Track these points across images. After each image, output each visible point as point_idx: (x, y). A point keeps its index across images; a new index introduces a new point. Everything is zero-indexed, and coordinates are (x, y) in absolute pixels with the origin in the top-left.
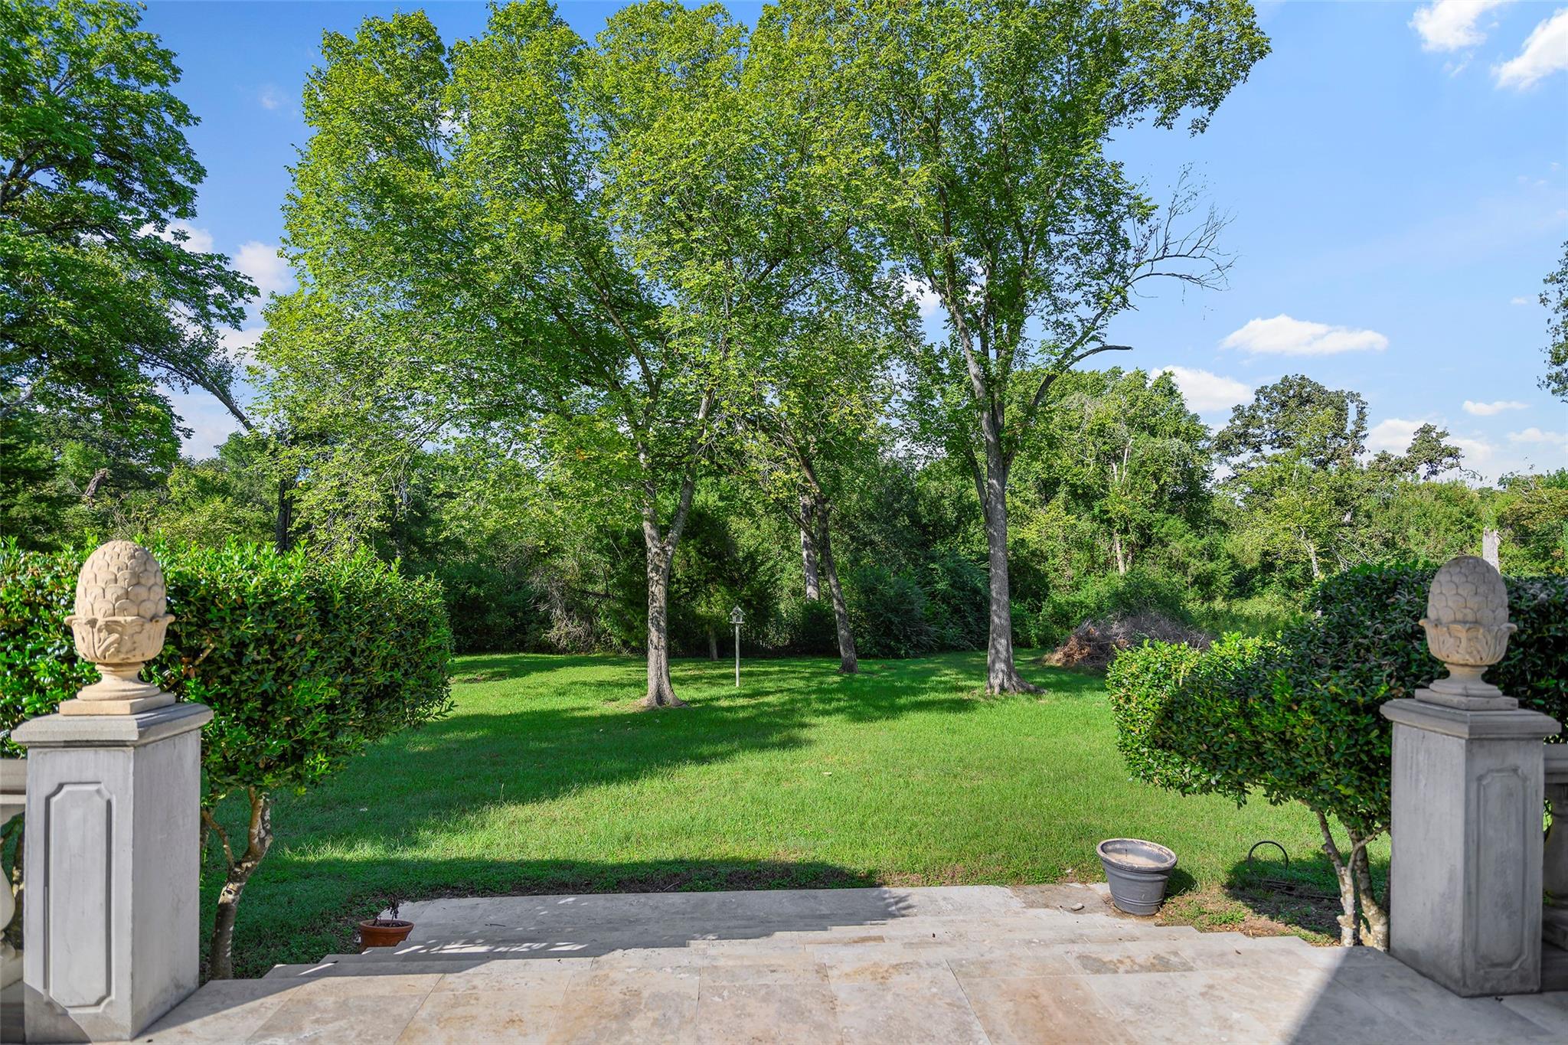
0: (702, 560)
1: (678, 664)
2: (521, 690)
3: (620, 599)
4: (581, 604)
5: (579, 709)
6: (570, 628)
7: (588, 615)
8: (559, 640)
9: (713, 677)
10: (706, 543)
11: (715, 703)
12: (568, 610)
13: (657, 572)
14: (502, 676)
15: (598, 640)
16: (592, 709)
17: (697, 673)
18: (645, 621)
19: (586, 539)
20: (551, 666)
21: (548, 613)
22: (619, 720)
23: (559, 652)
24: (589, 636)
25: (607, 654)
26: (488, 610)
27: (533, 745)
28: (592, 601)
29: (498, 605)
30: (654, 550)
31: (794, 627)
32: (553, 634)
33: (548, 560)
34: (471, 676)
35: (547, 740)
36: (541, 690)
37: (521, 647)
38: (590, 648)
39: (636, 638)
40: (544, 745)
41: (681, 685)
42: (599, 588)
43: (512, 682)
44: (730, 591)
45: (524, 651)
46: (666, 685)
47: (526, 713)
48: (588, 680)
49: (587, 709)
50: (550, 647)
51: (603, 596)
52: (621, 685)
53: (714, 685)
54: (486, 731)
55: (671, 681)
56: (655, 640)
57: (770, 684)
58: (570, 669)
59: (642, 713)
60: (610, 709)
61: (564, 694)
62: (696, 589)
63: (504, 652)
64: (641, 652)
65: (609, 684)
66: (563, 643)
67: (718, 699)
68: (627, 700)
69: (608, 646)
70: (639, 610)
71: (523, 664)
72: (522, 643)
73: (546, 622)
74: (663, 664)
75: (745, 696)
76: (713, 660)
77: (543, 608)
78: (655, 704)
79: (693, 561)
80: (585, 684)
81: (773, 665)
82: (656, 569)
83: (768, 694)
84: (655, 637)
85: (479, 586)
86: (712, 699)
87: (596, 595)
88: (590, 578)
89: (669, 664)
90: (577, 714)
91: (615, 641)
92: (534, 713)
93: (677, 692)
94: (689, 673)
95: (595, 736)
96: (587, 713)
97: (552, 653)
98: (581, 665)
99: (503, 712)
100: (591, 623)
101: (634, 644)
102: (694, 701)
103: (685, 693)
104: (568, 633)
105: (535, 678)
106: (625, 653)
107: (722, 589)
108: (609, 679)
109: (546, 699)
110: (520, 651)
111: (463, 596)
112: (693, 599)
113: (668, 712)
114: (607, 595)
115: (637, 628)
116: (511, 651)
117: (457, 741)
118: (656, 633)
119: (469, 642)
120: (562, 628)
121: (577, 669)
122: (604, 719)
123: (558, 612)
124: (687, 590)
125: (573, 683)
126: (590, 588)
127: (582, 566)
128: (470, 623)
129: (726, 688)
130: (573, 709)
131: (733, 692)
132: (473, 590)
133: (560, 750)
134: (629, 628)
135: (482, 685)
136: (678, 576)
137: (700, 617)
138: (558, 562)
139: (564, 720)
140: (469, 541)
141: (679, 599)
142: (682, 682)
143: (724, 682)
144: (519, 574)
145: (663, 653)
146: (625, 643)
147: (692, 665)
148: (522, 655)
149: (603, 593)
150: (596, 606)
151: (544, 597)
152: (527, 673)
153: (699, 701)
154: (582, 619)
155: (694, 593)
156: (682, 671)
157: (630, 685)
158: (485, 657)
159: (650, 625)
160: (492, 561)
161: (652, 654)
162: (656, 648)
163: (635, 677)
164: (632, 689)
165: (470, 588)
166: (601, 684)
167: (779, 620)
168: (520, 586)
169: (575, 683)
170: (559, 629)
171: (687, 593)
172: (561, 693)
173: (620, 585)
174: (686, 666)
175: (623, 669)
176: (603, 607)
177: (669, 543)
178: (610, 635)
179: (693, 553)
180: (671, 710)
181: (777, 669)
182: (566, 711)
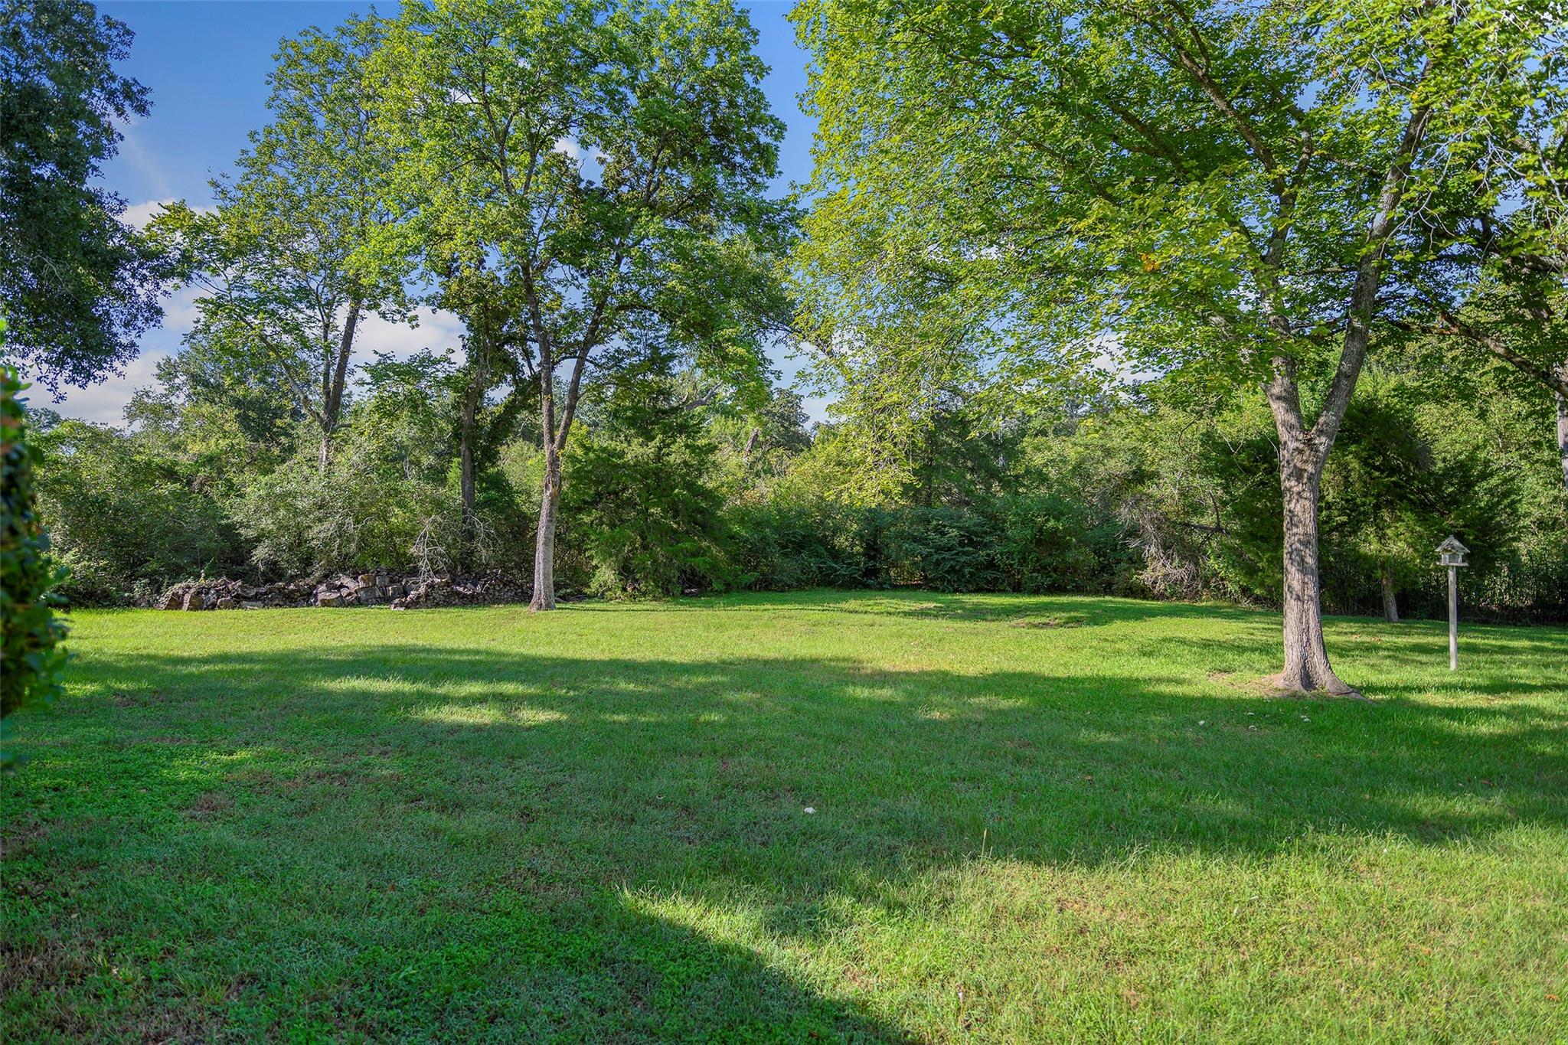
0: (1370, 474)
1: (1332, 623)
2: (1094, 643)
3: (1237, 535)
4: (1182, 539)
5: (1169, 681)
6: (1169, 569)
7: (1192, 554)
8: (1155, 582)
9: (1398, 649)
10: (1379, 449)
11: (1415, 697)
12: (1166, 547)
13: (1299, 479)
14: (1079, 621)
15: (1206, 585)
16: (1190, 683)
17: (1366, 639)
18: (1277, 562)
19: (1190, 460)
20: (1140, 615)
21: (1139, 551)
22: (1234, 709)
23: (1155, 598)
24: (1194, 579)
25: (1219, 603)
26: (1068, 546)
27: (1085, 735)
28: (1198, 538)
29: (1079, 541)
30: (1292, 445)
31: (1546, 578)
32: (1146, 576)
33: (1140, 487)
34: (1044, 620)
35: (1111, 728)
36: (1119, 645)
37: (1108, 589)
38: (1196, 595)
39: (1262, 585)
40: (1104, 737)
41: (1341, 656)
42: (1208, 520)
43: (1087, 630)
44: (1423, 520)
45: (1112, 594)
46: (1317, 659)
47: (1091, 679)
48: (1189, 636)
49: (1179, 682)
50: (1143, 591)
51: (1213, 530)
52: (1240, 649)
53: (1406, 662)
54: (1027, 699)
55: (1326, 648)
56: (1297, 586)
57: (1523, 671)
58: (1166, 620)
59: (1273, 702)
60: (1220, 686)
61: (1150, 654)
62: (1356, 517)
63: (1088, 593)
64: (1272, 602)
65: (1221, 645)
66: (1161, 586)
67: (1420, 690)
68: (1248, 675)
69: (1221, 593)
70: (1265, 546)
71: (1105, 610)
72: (1109, 585)
73: (1138, 562)
74: (1312, 624)
75: (1476, 688)
76: (1389, 620)
77: (1134, 544)
78: (1297, 686)
79: (1354, 476)
80: (1183, 642)
81: (1519, 637)
82: (1298, 474)
83: (1528, 689)
84: (1297, 582)
85: (1057, 519)
86: (1408, 689)
87: (1203, 528)
88: (1197, 509)
89: (1322, 624)
90: (1166, 689)
91: (1230, 587)
92: (1102, 680)
93: (1336, 668)
94: (1353, 638)
95: (1190, 734)
96: (1180, 690)
97: (1145, 598)
98: (1181, 616)
99: (1061, 673)
100: (1196, 564)
101: (1258, 591)
102: (1371, 688)
103: (1353, 672)
104: (1166, 575)
105: (1118, 627)
106: (1245, 604)
107: (1409, 517)
108: (1220, 637)
109: (1123, 659)
110: (1106, 594)
111: (1040, 530)
112: (1354, 532)
113: (1321, 705)
114: (1218, 529)
115: (1262, 570)
116: (1097, 593)
117: (986, 710)
118: (1298, 576)
119: (1048, 582)
120: (1157, 570)
121: (1175, 620)
122: (1207, 703)
123: (1153, 550)
124: (1344, 519)
125: (1165, 640)
126: (1195, 521)
127: (1184, 495)
128: (1048, 560)
129: (1431, 670)
130: (1160, 680)
131: (1448, 679)
132: (1052, 523)
133: (1126, 752)
134: (1251, 570)
135: (1050, 632)
136: (1330, 498)
137: (1365, 558)
138: (1153, 490)
139: (1143, 695)
140: (1052, 473)
141: (1329, 532)
142: (1343, 651)
143: (1424, 658)
144: (1107, 506)
145: (1312, 609)
146: (1245, 591)
147: (1355, 627)
148: (1108, 598)
149: (1213, 526)
150: (1203, 543)
151: (1133, 532)
152: (1109, 620)
153: (1383, 690)
154: (1183, 558)
155: (1354, 526)
156: (1339, 634)
157: (1253, 650)
158: (1065, 599)
159: (1286, 562)
160: (1076, 493)
161: (1292, 607)
162: (1298, 598)
163: (1260, 638)
164: (1256, 656)
165: (1047, 521)
166: (1206, 644)
167: (1515, 567)
168: (1107, 520)
169: (1170, 640)
170: (1154, 570)
171: (1343, 524)
172: (1147, 653)
173: (1238, 514)
174: (1344, 626)
175: (1242, 625)
176: (1214, 545)
177: (1321, 432)
178: (1222, 579)
179: (1355, 464)
180: (1328, 699)
181: (1526, 643)
182: (1148, 681)
